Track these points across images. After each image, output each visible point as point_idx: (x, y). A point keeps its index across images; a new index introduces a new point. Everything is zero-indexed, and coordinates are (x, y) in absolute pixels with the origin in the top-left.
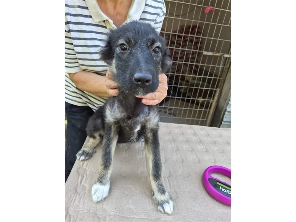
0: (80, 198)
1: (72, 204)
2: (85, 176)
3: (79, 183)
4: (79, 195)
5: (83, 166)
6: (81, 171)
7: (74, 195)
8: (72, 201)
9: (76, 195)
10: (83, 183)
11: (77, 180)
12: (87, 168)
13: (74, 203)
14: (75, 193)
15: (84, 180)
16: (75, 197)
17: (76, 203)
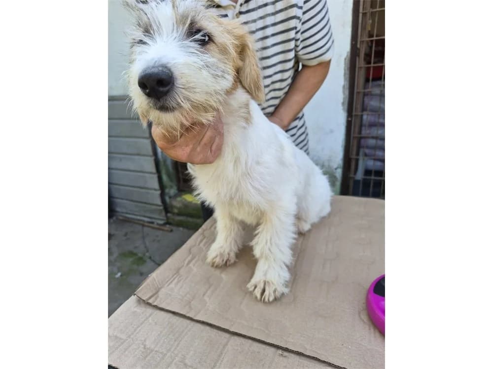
0: (178, 282)
1: (166, 285)
2: (197, 257)
3: (185, 264)
4: (180, 277)
5: (199, 245)
6: (194, 250)
7: (173, 276)
8: (167, 281)
9: (175, 276)
10: (191, 265)
11: (185, 260)
12: (204, 248)
13: (169, 285)
14: (175, 274)
15: (194, 262)
16: (172, 279)
17: (172, 285)
